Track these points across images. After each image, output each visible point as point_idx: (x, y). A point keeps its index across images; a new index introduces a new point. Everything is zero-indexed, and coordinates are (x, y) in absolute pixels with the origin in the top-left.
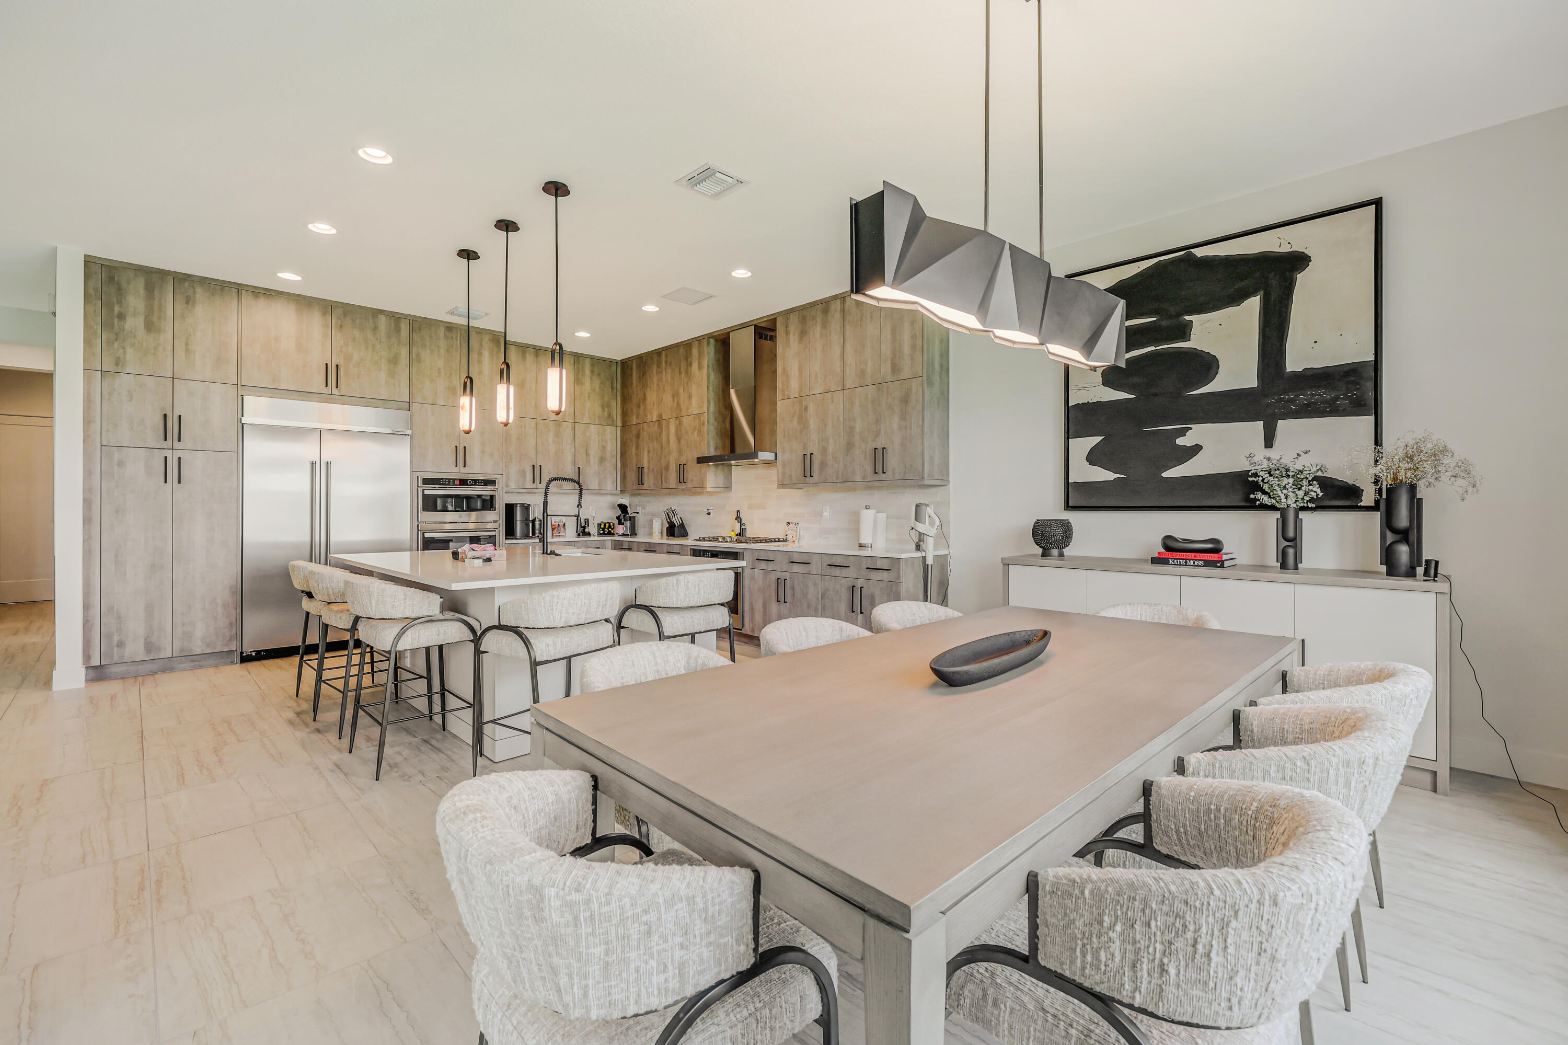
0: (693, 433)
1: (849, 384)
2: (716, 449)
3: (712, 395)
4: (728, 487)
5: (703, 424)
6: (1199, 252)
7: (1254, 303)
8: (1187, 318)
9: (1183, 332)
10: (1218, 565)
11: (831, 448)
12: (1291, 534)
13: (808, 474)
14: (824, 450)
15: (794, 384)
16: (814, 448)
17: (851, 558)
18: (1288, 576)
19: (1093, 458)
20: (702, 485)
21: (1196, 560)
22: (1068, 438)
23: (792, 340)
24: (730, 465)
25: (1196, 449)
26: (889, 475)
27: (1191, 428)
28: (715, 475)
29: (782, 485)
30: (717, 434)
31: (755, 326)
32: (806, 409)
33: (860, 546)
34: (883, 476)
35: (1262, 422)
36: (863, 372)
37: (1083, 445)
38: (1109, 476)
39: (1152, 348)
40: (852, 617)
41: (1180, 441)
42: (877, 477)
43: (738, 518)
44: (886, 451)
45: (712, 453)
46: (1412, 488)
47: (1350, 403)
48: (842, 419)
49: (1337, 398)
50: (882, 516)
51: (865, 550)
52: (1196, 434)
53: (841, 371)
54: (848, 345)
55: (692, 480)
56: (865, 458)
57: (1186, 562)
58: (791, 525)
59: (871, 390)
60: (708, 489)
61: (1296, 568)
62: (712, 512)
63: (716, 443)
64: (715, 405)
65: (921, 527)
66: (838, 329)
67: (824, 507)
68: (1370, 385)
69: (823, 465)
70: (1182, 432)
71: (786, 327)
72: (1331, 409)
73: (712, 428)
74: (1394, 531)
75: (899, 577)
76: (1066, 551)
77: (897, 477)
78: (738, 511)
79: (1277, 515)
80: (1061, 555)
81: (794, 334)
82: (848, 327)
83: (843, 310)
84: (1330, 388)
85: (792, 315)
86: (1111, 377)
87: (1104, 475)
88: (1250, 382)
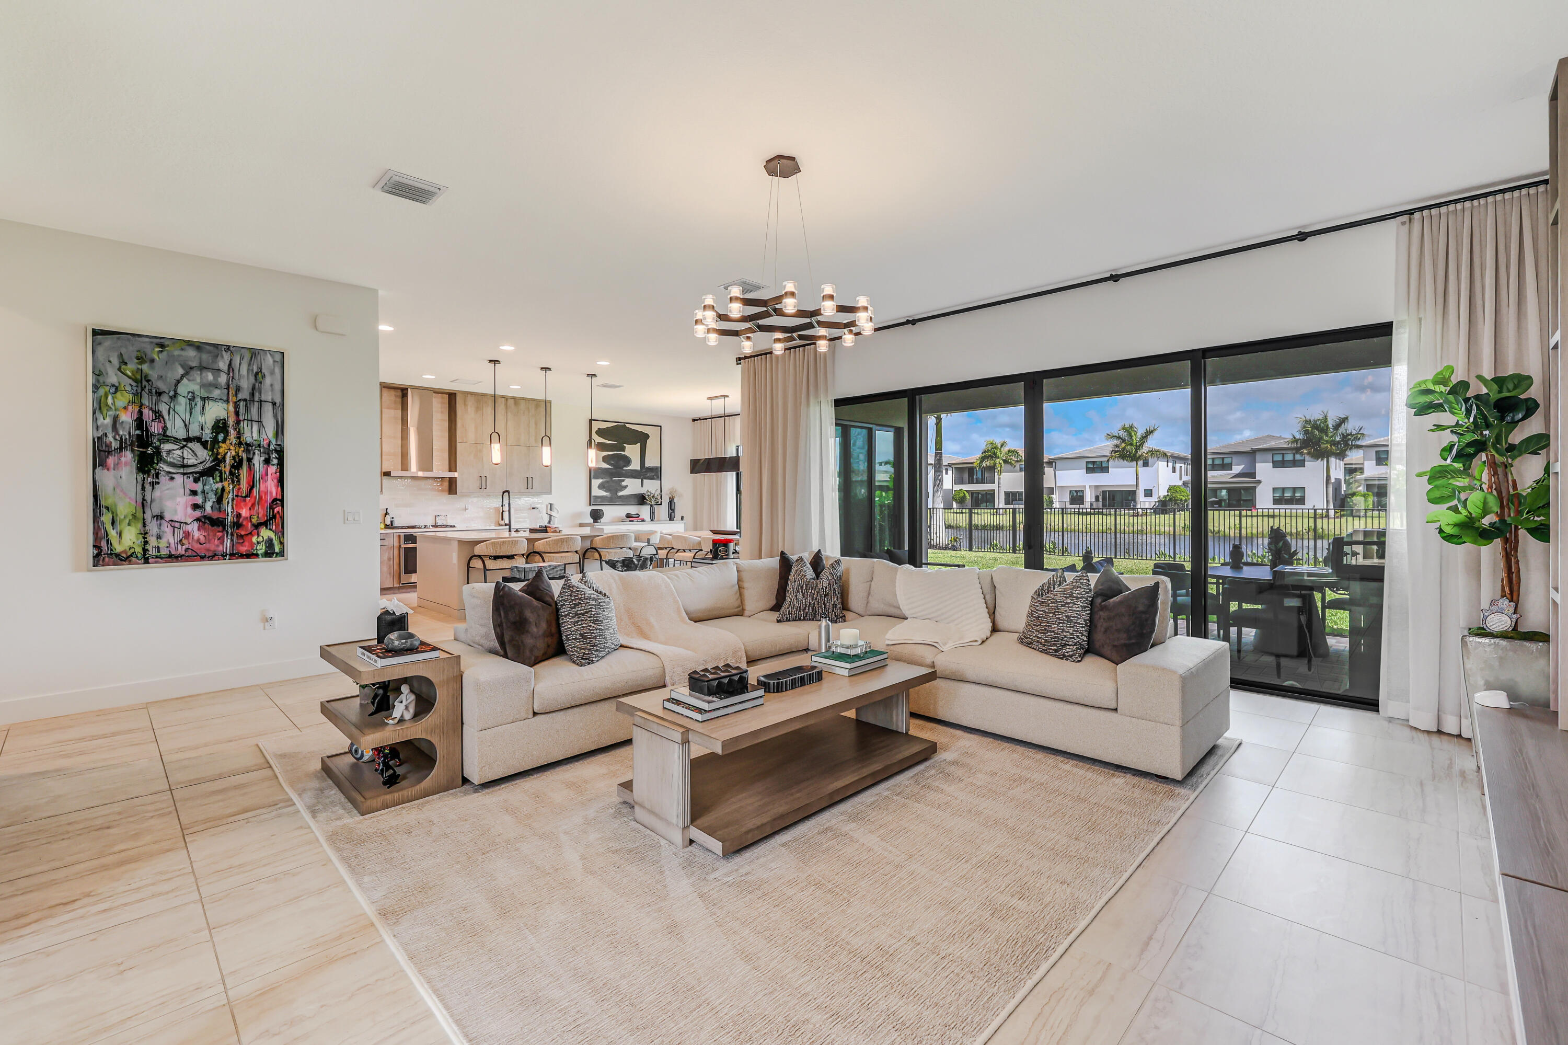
1: (509, 443)
6: (627, 425)
7: (639, 445)
8: (624, 445)
9: (623, 449)
11: (499, 474)
12: (653, 511)
13: (484, 486)
14: (495, 475)
15: (471, 437)
16: (486, 472)
19: (601, 487)
21: (638, 518)
22: (590, 481)
23: (469, 410)
25: (626, 486)
26: (534, 490)
27: (625, 480)
32: (480, 451)
34: (531, 491)
35: (640, 480)
36: (518, 440)
37: (596, 482)
38: (605, 493)
39: (615, 452)
41: (623, 483)
42: (527, 491)
46: (672, 499)
47: (658, 476)
49: (654, 475)
52: (627, 482)
54: (509, 423)
56: (521, 481)
57: (635, 519)
59: (524, 450)
61: (657, 519)
66: (503, 414)
68: (660, 472)
69: (493, 483)
70: (623, 481)
71: (464, 401)
72: (653, 478)
74: (671, 510)
77: (538, 491)
79: (649, 506)
81: (471, 407)
82: (509, 414)
83: (506, 404)
84: (652, 472)
85: (469, 395)
86: (605, 459)
87: (603, 493)
88: (638, 468)
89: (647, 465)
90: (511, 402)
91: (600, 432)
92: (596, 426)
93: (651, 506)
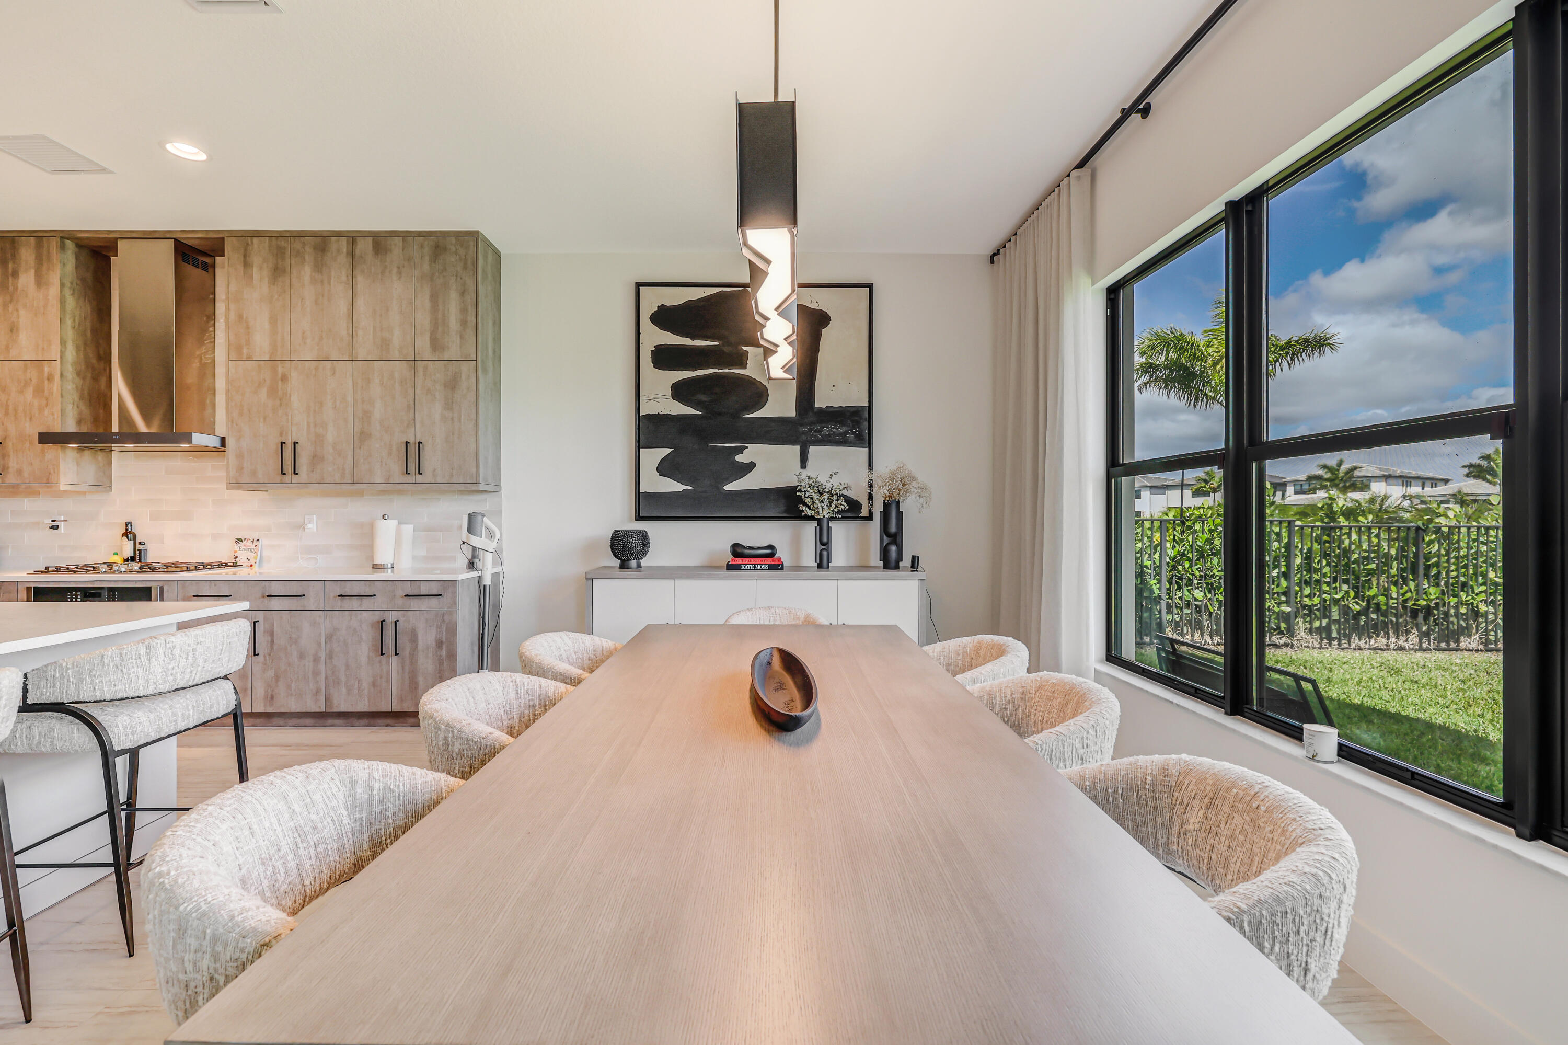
0: (21, 392)
1: (361, 353)
2: (79, 422)
3: (70, 334)
4: (105, 485)
5: (50, 378)
8: (744, 348)
9: (741, 360)
10: (779, 567)
11: (331, 436)
12: (825, 540)
13: (289, 468)
14: (319, 440)
15: (260, 342)
16: (298, 432)
17: (377, 583)
18: (823, 574)
19: (664, 469)
20: (48, 479)
21: (762, 564)
22: (639, 448)
23: (256, 277)
24: (109, 450)
25: (751, 466)
26: (427, 476)
27: (747, 447)
28: (78, 464)
29: (235, 485)
30: (82, 398)
31: (176, 240)
32: (284, 378)
33: (375, 567)
34: (419, 478)
35: (799, 447)
36: (385, 344)
37: (653, 456)
38: (678, 487)
39: (715, 370)
40: (380, 662)
41: (739, 458)
42: (408, 479)
43: (128, 533)
44: (423, 446)
45: (71, 427)
46: (898, 503)
47: (855, 437)
48: (350, 399)
49: (846, 432)
50: (408, 529)
51: (384, 572)
52: (752, 452)
53: (348, 334)
54: (360, 303)
55: (20, 472)
56: (390, 454)
57: (755, 567)
58: (244, 542)
59: (400, 369)
60: (63, 488)
61: (828, 567)
62: (62, 525)
63: (80, 413)
64: (78, 349)
65: (475, 541)
66: (344, 278)
67: (307, 517)
68: (866, 424)
69: (317, 459)
70: (740, 450)
71: (245, 256)
72: (842, 441)
73: (70, 386)
74: (888, 535)
75: (455, 603)
76: (643, 562)
77: (439, 480)
78: (127, 524)
79: (815, 524)
80: (639, 566)
81: (261, 268)
82: (360, 278)
83: (351, 254)
84: (842, 423)
85: (256, 240)
86: (680, 391)
87: (673, 486)
88: (791, 412)
89: (821, 402)
90: (365, 246)
91: (664, 317)
92: (652, 300)
93: (819, 521)
